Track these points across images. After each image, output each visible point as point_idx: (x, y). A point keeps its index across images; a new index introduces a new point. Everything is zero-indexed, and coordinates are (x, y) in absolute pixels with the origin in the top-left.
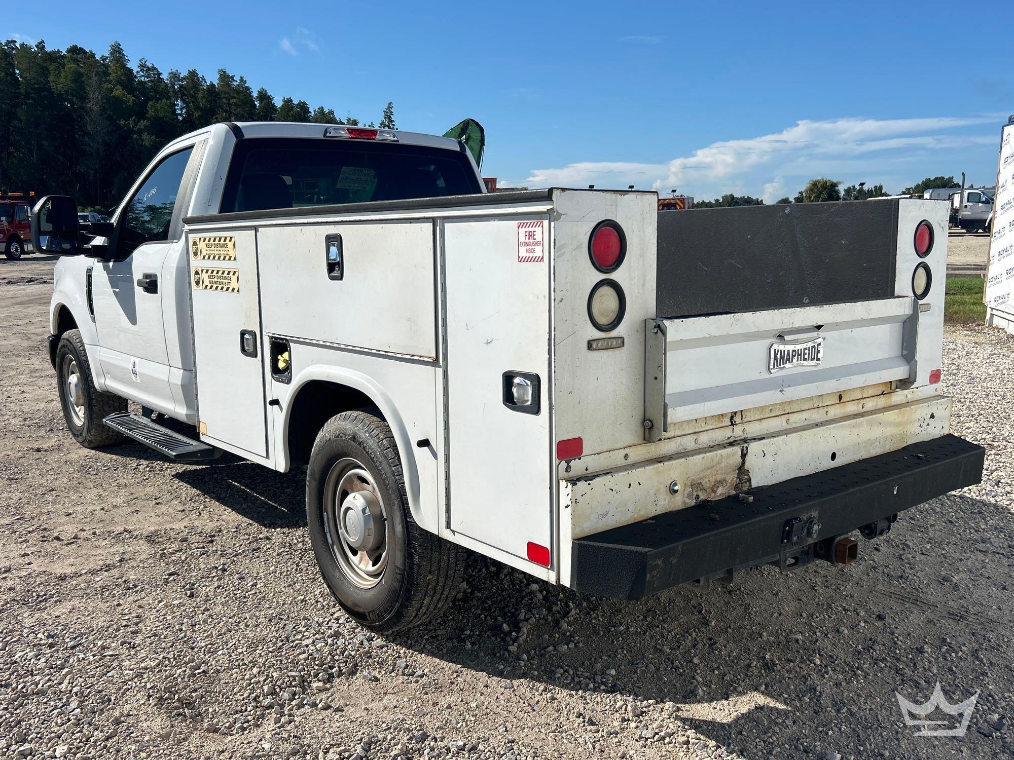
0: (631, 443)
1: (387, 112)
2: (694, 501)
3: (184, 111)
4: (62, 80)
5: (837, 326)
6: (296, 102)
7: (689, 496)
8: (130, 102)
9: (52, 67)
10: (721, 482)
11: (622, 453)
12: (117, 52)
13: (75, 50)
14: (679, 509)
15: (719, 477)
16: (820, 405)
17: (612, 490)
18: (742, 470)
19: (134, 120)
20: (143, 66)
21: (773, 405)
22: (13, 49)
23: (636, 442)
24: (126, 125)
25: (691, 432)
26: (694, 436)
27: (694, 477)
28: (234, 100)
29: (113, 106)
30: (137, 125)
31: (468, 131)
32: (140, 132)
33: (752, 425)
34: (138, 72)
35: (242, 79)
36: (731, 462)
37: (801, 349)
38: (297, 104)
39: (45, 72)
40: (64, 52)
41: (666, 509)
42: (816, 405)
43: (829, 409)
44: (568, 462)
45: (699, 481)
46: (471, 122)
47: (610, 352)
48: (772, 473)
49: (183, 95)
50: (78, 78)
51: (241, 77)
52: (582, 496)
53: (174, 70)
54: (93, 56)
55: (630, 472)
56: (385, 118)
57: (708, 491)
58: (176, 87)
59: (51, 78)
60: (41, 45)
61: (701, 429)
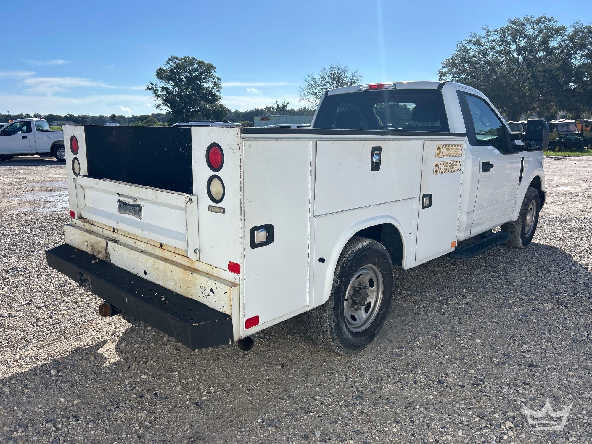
2: (93, 253)
7: (92, 250)
10: (101, 252)
15: (99, 249)
17: (72, 233)
18: (106, 251)
27: (92, 243)
33: (120, 236)
36: (103, 245)
42: (149, 243)
43: (155, 248)
44: (72, 219)
45: (94, 246)
48: (118, 261)
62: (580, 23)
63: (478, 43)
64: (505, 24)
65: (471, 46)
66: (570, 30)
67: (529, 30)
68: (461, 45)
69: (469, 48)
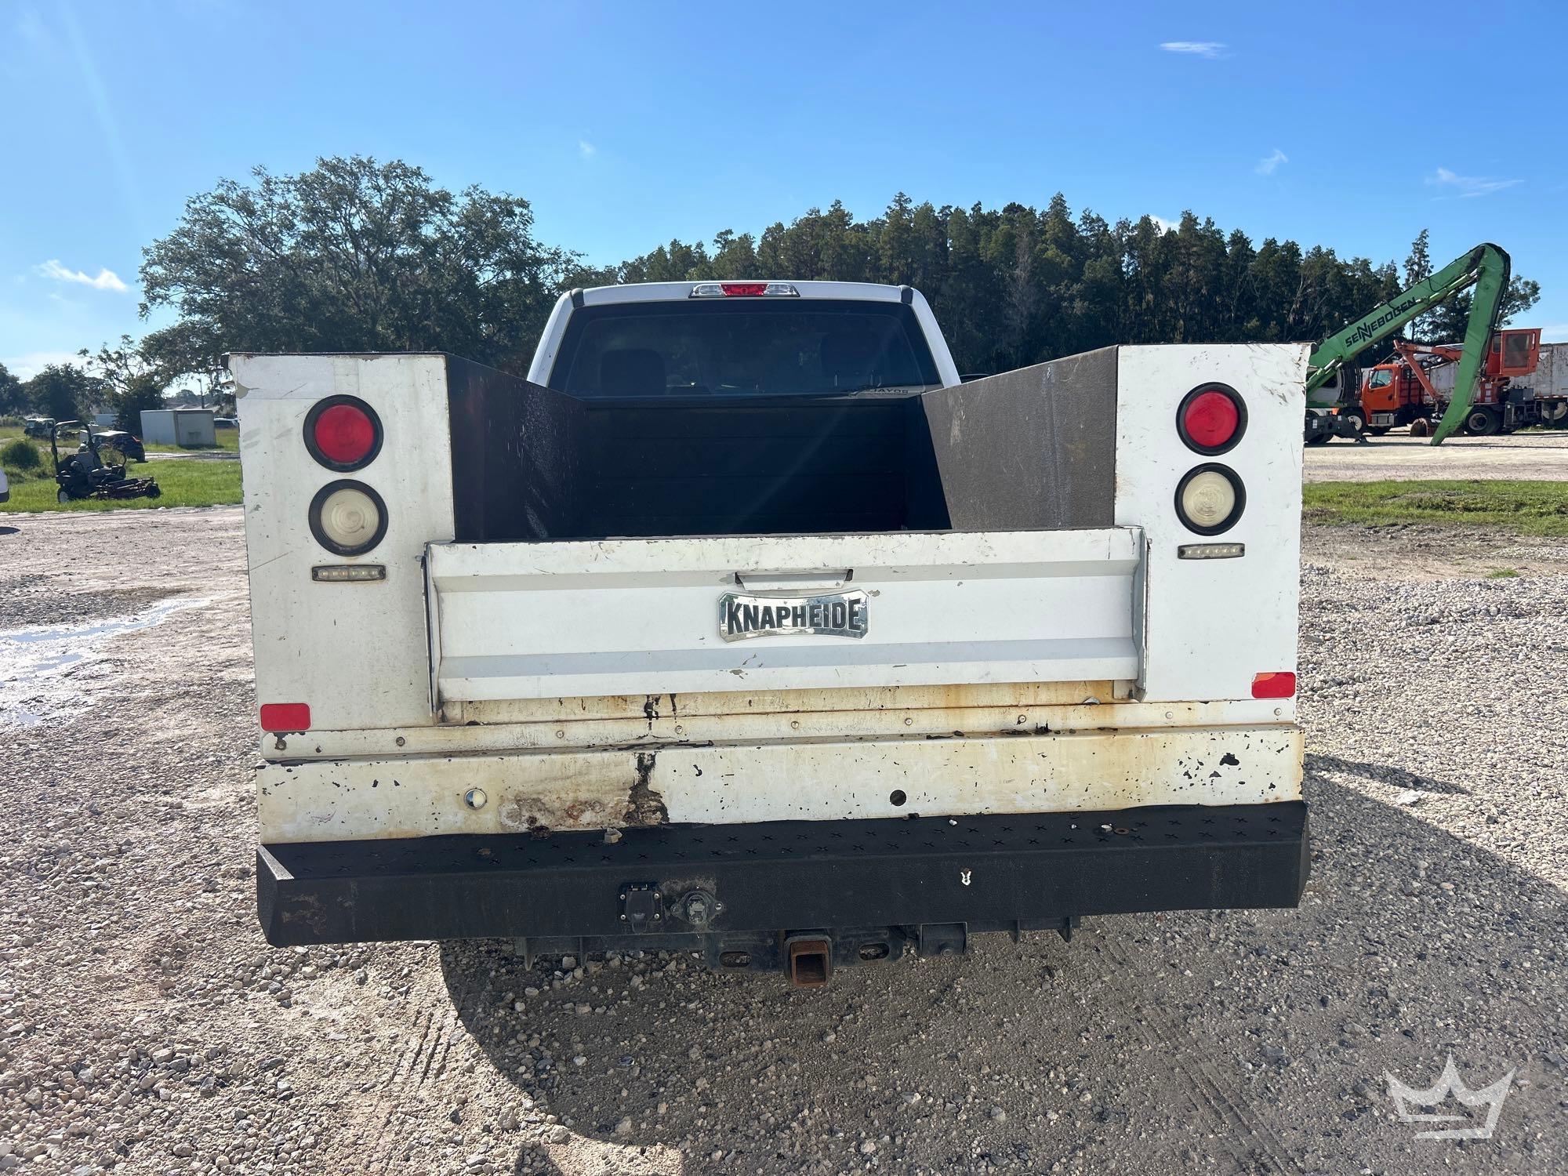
0: (411, 722)
1: (1418, 245)
2: (526, 825)
3: (1131, 268)
4: (992, 245)
5: (896, 573)
6: (1280, 243)
7: (514, 816)
8: (1065, 263)
9: (984, 230)
10: (590, 805)
11: (392, 735)
12: (1059, 206)
13: (1013, 209)
14: (490, 832)
15: (583, 796)
16: (889, 706)
17: (338, 786)
18: (640, 790)
19: (1066, 285)
20: (1086, 219)
21: (756, 692)
22: (947, 215)
23: (423, 723)
24: (1056, 292)
25: (550, 718)
26: (557, 727)
27: (521, 789)
28: (1195, 249)
29: (1044, 271)
30: (1069, 290)
31: (1482, 262)
32: (1072, 299)
33: (698, 721)
34: (1080, 226)
35: (1208, 221)
36: (613, 775)
37: (803, 608)
38: (1283, 247)
39: (975, 238)
40: (1000, 212)
41: (460, 828)
42: (876, 705)
43: (912, 714)
44: (280, 737)
45: (535, 796)
46: (1488, 249)
47: (359, 586)
48: (722, 805)
49: (1132, 248)
50: (1010, 241)
51: (1208, 219)
52: (276, 785)
53: (1123, 219)
54: (1032, 212)
55: (374, 763)
56: (1415, 253)
57: (559, 813)
58: (1124, 239)
59: (982, 244)
60: (977, 208)
61: (573, 717)
62: (480, 188)
63: (245, 207)
64: (311, 168)
65: (229, 214)
66: (461, 203)
67: (368, 192)
68: (198, 206)
69: (223, 216)
